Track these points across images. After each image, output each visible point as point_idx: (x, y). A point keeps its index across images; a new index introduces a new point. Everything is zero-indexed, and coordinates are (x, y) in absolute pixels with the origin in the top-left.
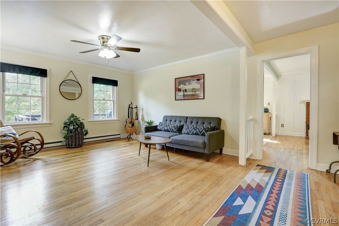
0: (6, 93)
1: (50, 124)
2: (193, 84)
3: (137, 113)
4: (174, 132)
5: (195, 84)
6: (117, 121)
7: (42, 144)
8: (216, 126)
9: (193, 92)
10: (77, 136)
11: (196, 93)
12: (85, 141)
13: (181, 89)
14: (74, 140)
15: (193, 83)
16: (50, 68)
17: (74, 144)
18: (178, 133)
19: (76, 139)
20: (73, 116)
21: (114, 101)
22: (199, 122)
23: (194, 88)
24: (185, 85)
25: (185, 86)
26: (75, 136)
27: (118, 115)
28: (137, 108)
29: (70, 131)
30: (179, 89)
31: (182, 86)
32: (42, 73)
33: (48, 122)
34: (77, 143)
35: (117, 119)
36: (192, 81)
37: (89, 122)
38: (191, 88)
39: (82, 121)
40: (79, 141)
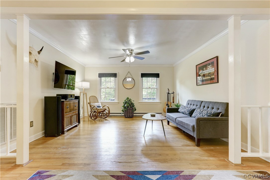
0: (102, 87)
1: (118, 103)
2: (209, 69)
3: (173, 97)
4: (187, 114)
5: (210, 68)
6: (159, 103)
7: (109, 113)
8: (221, 112)
9: (209, 76)
10: (129, 111)
11: (212, 77)
12: (134, 115)
13: (200, 75)
14: (127, 113)
15: (209, 67)
16: (118, 72)
17: (127, 115)
18: (189, 115)
19: (128, 112)
20: (128, 98)
21: (157, 89)
22: (209, 107)
23: (209, 72)
24: (203, 70)
25: (203, 72)
26: (128, 110)
27: (160, 99)
28: (174, 93)
29: (125, 108)
30: (199, 75)
31: (201, 71)
32: (115, 75)
33: (117, 102)
34: (129, 115)
35: (160, 102)
36: (208, 66)
37: (139, 103)
38: (208, 72)
39: (132, 102)
40: (130, 114)
